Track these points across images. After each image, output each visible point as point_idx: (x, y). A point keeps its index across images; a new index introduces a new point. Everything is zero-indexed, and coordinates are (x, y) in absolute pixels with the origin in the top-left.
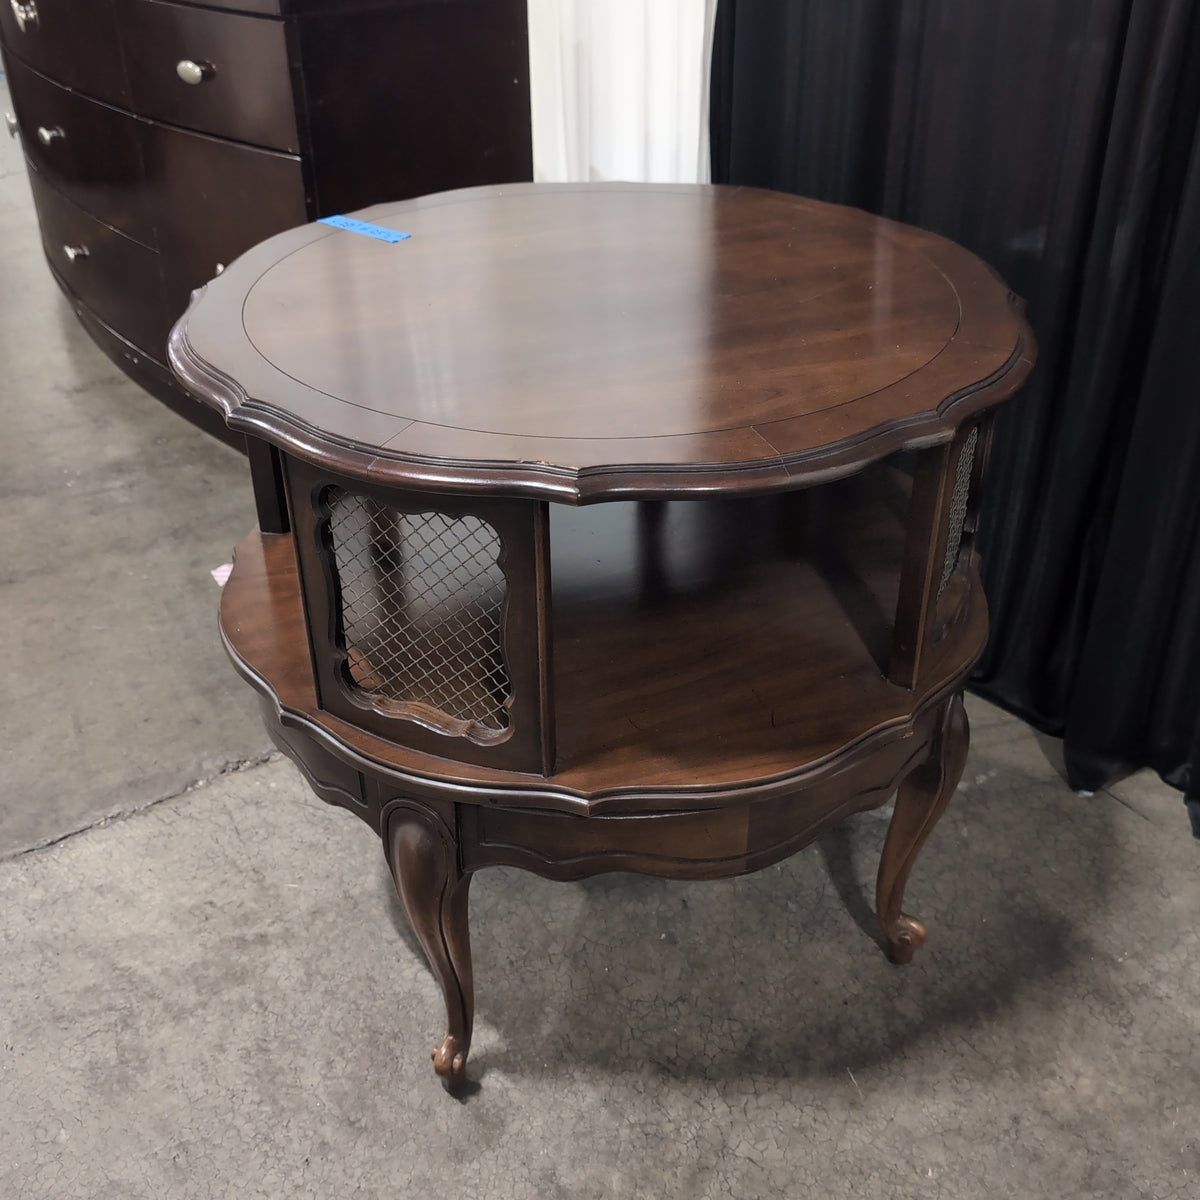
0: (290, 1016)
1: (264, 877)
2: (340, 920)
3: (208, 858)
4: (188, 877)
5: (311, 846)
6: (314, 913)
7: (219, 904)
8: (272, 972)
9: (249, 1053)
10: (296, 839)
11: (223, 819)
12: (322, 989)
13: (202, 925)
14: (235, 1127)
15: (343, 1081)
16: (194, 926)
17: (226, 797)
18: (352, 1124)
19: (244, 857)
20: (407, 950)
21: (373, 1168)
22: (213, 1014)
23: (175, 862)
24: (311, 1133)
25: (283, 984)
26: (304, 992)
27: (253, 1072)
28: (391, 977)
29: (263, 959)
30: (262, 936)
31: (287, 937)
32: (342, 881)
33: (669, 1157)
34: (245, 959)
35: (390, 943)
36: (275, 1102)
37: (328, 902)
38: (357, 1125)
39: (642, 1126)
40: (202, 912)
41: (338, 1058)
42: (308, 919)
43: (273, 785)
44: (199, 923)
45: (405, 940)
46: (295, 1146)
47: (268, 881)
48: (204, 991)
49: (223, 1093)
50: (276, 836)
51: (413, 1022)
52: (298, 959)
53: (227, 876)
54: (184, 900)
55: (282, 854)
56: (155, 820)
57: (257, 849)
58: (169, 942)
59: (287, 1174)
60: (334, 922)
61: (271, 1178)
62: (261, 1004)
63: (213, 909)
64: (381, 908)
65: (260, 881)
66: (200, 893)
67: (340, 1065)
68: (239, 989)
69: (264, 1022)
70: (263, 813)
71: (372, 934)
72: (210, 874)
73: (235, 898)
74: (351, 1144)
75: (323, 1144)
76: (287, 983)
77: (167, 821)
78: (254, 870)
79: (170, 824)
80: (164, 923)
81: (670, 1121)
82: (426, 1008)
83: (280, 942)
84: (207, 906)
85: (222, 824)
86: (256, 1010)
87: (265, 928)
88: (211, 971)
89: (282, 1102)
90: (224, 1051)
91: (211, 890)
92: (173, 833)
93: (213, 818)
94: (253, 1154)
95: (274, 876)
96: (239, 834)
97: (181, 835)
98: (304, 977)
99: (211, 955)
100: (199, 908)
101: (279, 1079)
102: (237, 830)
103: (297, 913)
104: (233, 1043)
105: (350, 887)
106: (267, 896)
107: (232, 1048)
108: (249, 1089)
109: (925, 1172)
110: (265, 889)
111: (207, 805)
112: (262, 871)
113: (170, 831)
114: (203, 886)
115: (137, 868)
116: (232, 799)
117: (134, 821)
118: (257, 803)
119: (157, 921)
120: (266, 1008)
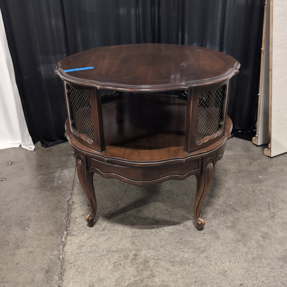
0: (165, 255)
1: (113, 250)
4: (101, 266)
5: (108, 239)
6: (133, 244)
7: (117, 261)
8: (148, 256)
9: (173, 265)
10: (103, 241)
11: (82, 254)
12: (160, 248)
13: (122, 266)
14: (194, 271)
15: (189, 250)
16: (122, 267)
17: (73, 252)
18: (202, 251)
19: (102, 253)
21: (216, 251)
22: (156, 269)
23: (92, 267)
24: (202, 259)
25: (154, 254)
26: (159, 251)
27: (179, 265)
28: (163, 236)
29: (143, 256)
30: (134, 255)
32: (125, 237)
33: (229, 211)
34: (140, 260)
35: (152, 233)
36: (190, 263)
37: (131, 241)
38: (203, 251)
39: (221, 212)
40: (117, 265)
41: (183, 250)
42: (134, 245)
43: (76, 242)
46: (204, 262)
47: (115, 250)
48: (147, 270)
49: (183, 272)
50: (99, 245)
51: (179, 235)
52: (147, 250)
53: (106, 257)
54: (109, 268)
55: (106, 245)
56: (70, 269)
57: (101, 250)
58: (124, 274)
59: (212, 265)
60: (139, 241)
61: (212, 268)
63: (118, 263)
65: (113, 251)
66: (109, 264)
67: (185, 250)
68: (150, 262)
69: (164, 260)
70: (87, 246)
71: (147, 236)
72: (103, 261)
73: (116, 257)
74: (208, 253)
75: (206, 257)
77: (72, 266)
78: (108, 252)
80: (115, 273)
81: (221, 209)
82: (175, 232)
84: (115, 264)
85: (84, 255)
86: (159, 261)
87: (132, 254)
88: (141, 267)
89: (191, 262)
90: (169, 269)
91: (110, 262)
92: (79, 266)
93: (80, 256)
94: (204, 270)
95: (114, 248)
96: (91, 252)
97: (81, 264)
98: (154, 250)
99: (135, 266)
100: (115, 265)
101: (184, 261)
102: (89, 252)
103: (131, 247)
104: (168, 267)
105: (128, 236)
106: (120, 251)
107: (170, 267)
108: (184, 267)
109: (243, 187)
110: (117, 251)
111: (73, 257)
112: (110, 250)
113: (78, 266)
114: (107, 263)
115: (88, 276)
116: (75, 251)
117: (66, 274)
118: (82, 246)
119: (114, 275)
120: (160, 259)
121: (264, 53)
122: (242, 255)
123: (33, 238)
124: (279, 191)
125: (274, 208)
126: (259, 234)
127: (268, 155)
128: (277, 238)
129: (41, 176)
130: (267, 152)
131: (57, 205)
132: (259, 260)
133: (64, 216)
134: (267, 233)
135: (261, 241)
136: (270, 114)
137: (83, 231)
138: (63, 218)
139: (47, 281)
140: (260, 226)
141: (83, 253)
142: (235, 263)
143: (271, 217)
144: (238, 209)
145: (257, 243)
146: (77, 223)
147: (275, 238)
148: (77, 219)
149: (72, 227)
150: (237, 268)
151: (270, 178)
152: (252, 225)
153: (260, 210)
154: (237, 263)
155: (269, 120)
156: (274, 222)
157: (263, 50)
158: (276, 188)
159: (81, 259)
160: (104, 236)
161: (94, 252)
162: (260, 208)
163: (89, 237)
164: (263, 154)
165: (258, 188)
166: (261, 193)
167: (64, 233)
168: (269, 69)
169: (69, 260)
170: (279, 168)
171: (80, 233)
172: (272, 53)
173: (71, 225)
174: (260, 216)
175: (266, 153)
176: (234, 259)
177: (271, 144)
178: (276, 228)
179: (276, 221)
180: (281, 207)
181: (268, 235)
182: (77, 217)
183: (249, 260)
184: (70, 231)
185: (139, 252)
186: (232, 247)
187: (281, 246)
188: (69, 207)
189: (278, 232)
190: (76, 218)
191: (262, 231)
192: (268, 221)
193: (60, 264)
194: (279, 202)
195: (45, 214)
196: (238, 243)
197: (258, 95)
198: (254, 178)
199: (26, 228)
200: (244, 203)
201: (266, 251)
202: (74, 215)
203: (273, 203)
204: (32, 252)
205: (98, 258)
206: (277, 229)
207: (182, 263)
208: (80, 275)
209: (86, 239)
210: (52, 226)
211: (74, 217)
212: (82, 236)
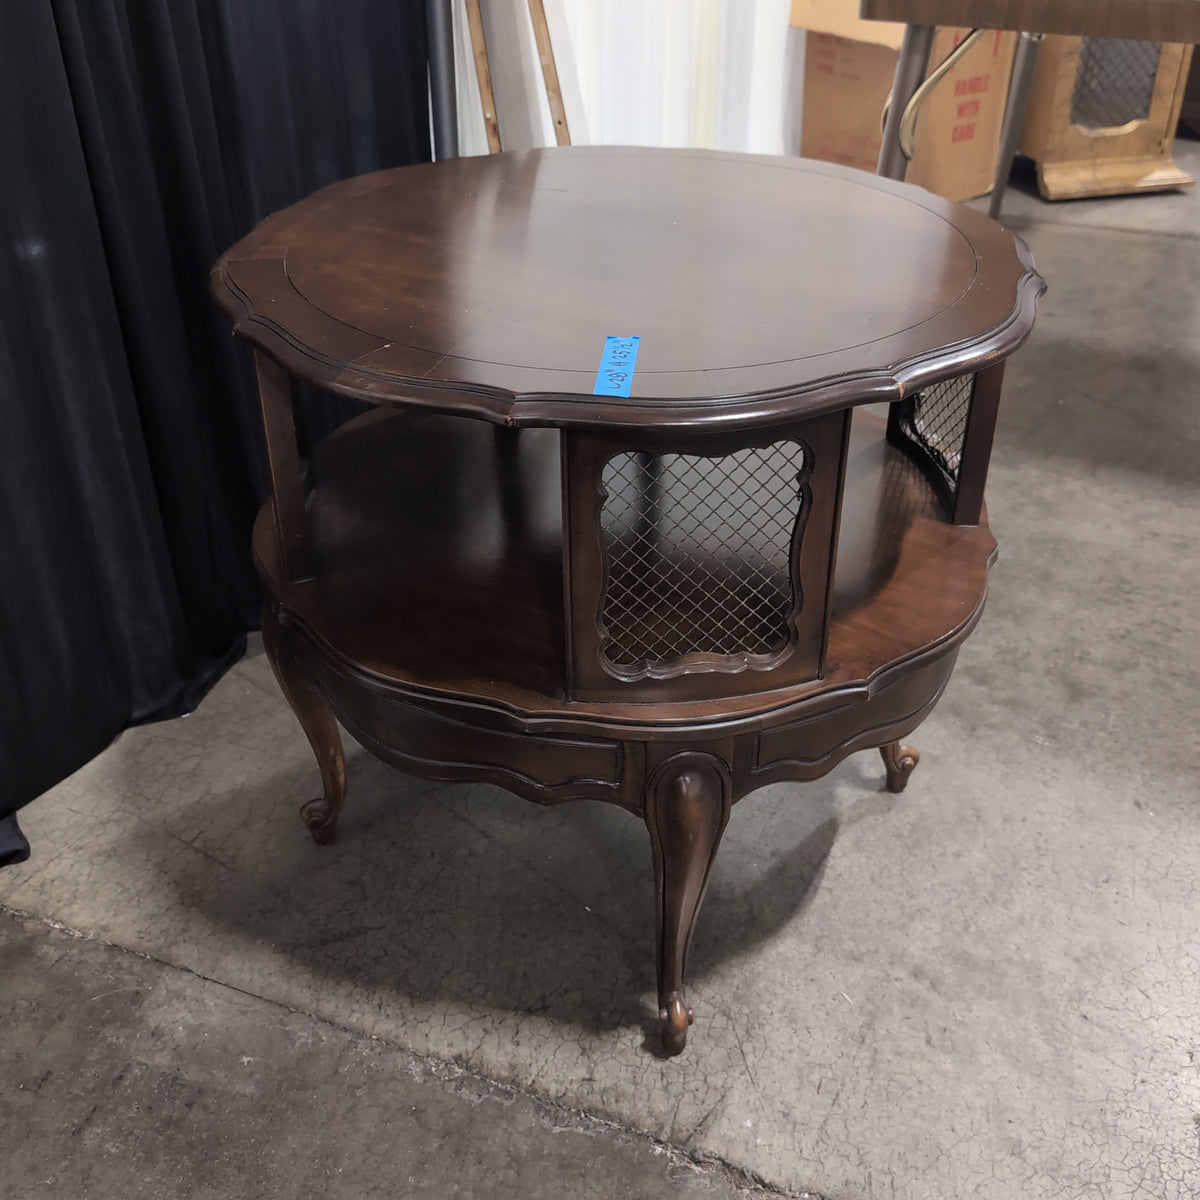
0: (954, 902)
1: (862, 1026)
2: (845, 937)
3: (888, 1093)
4: (925, 1088)
5: (792, 1021)
6: (856, 960)
7: (923, 1035)
8: (936, 942)
9: (1005, 903)
10: (796, 1040)
11: (835, 1127)
12: (913, 901)
13: (954, 1028)
14: (1053, 869)
15: (959, 840)
16: (961, 1032)
17: (805, 1154)
18: (979, 817)
19: (857, 1063)
20: (826, 876)
21: (989, 790)
22: (1008, 948)
23: (923, 1118)
27: (1013, 890)
28: (857, 870)
29: (933, 957)
30: (916, 976)
31: (896, 959)
32: (807, 966)
34: (947, 970)
35: (830, 890)
36: (1014, 863)
37: (837, 957)
38: (976, 814)
40: (944, 1040)
41: (949, 853)
42: (867, 959)
43: (749, 1124)
44: (955, 1032)
45: (819, 883)
46: (1024, 832)
47: (862, 1020)
48: (999, 971)
49: (1043, 894)
50: (810, 1059)
52: (908, 935)
53: (890, 1057)
54: (948, 1067)
55: (824, 1036)
56: (900, 1192)
57: (840, 1061)
58: (994, 1036)
59: (1042, 824)
60: (851, 939)
61: (1054, 829)
62: (966, 928)
63: (933, 1035)
64: (806, 919)
65: (869, 1026)
66: (929, 1062)
67: (952, 849)
68: (971, 950)
70: (791, 1098)
71: (835, 907)
72: (903, 1074)
73: (904, 1029)
74: (989, 809)
75: (1005, 821)
76: (933, 926)
77: (887, 1179)
78: (863, 1041)
80: (984, 1059)
83: (906, 960)
84: (934, 1041)
85: (840, 1122)
86: (974, 926)
87: (906, 981)
88: (981, 981)
89: (1010, 859)
90: (1021, 918)
91: (917, 1056)
92: (895, 1156)
93: (843, 1138)
95: (852, 1020)
96: (837, 1095)
97: (890, 1147)
98: (917, 918)
99: (969, 995)
100: (943, 1047)
101: (999, 872)
102: (834, 1101)
103: (871, 972)
104: (1011, 918)
105: (807, 956)
106: (876, 1007)
107: (1014, 915)
108: (1024, 882)
110: (872, 1015)
111: (831, 1162)
112: (857, 1034)
113: (896, 1161)
114: (920, 1066)
115: (963, 1145)
116: (803, 1144)
118: (786, 1115)
119: (989, 1066)
120: (966, 921)
122: (1029, 750)
129: (99, 1129)
131: (435, 1128)
132: (1062, 733)
133: (545, 1122)
135: (991, 692)
137: (695, 1084)
138: (557, 1129)
141: (830, 1121)
142: (1053, 777)
145: (995, 703)
146: (628, 1088)
148: (597, 1076)
149: (644, 1114)
154: (1058, 776)
159: (861, 1139)
160: (768, 1028)
161: (842, 1085)
163: (742, 1074)
167: (663, 1155)
169: (847, 1183)
171: (700, 1095)
173: (626, 1111)
176: (1038, 772)
182: (582, 1073)
183: (1054, 747)
184: (667, 1129)
186: (989, 752)
187: (1030, 673)
188: (490, 1085)
190: (590, 1080)
196: (978, 734)
201: (1035, 705)
202: (559, 1082)
205: (883, 1083)
207: (1007, 879)
208: (944, 1168)
209: (747, 1088)
210: (580, 1187)
211: (575, 1087)
212: (723, 1096)
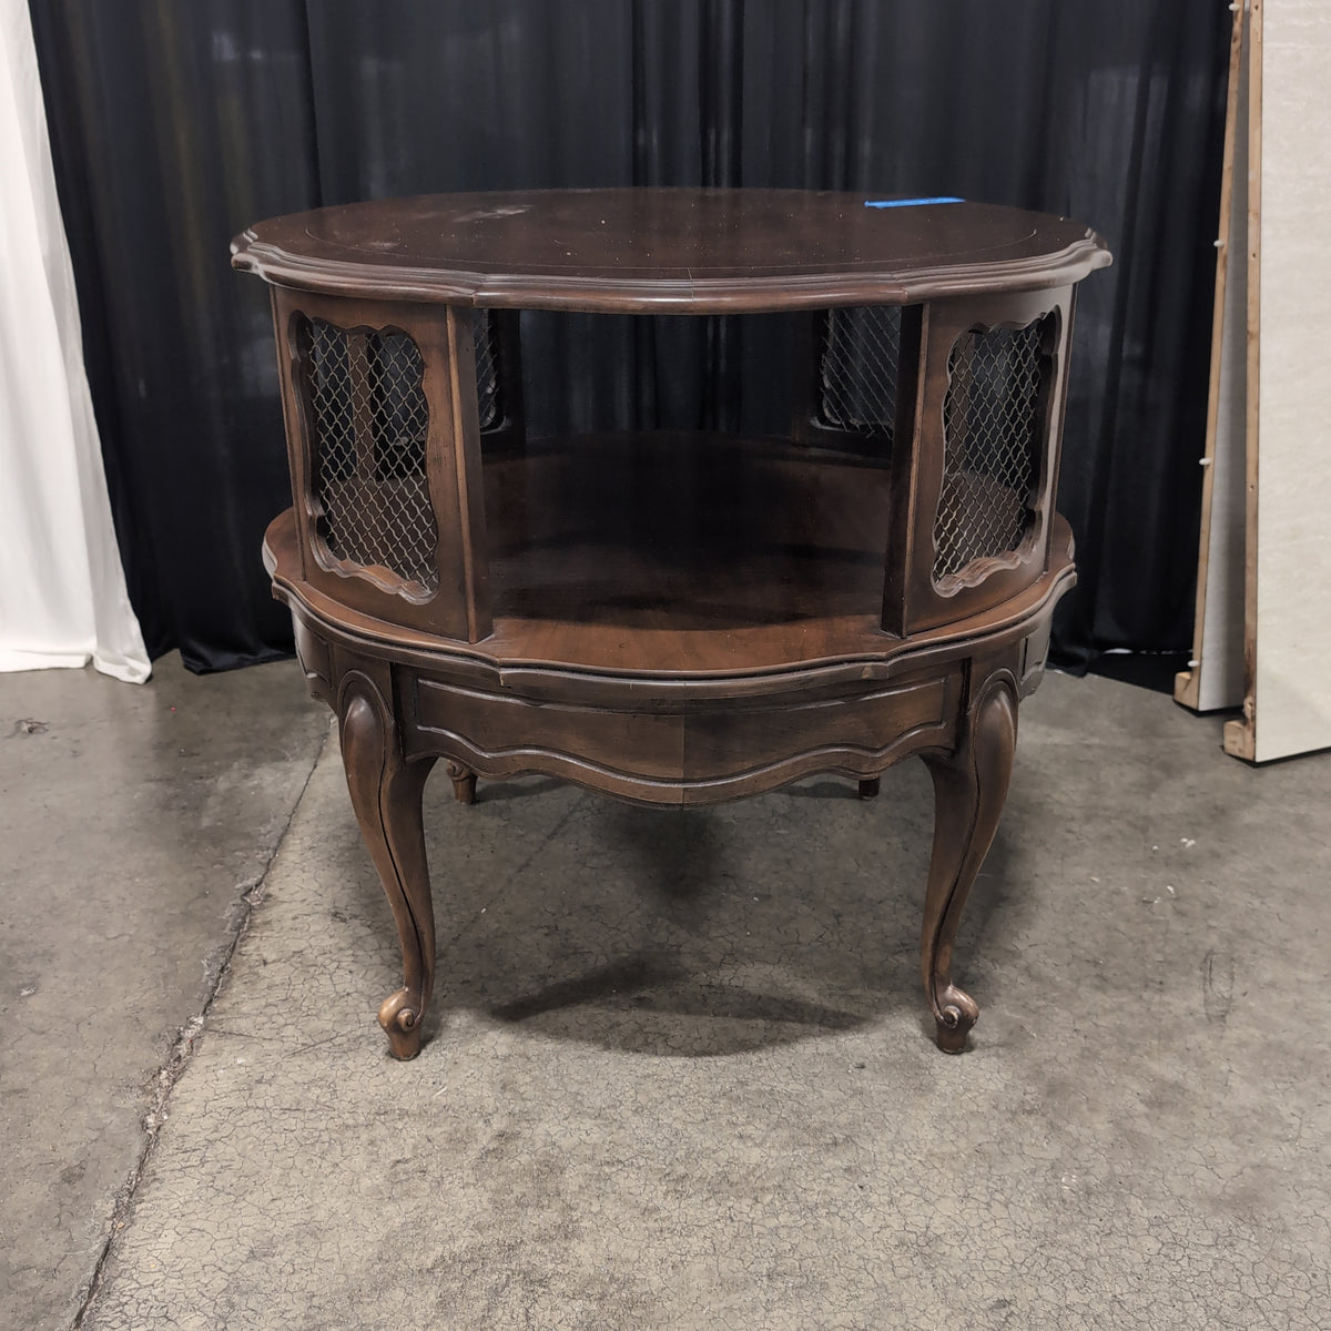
0: (649, 1147)
1: (402, 1110)
2: (536, 1073)
3: (311, 1145)
4: (329, 1170)
6: (504, 1087)
7: (409, 1156)
8: (566, 1143)
9: (676, 1191)
11: (253, 1116)
12: (630, 1113)
13: (430, 1178)
14: (777, 1228)
15: (773, 1134)
16: (425, 1185)
17: (212, 1103)
18: (835, 1144)
19: (347, 1115)
21: (902, 1146)
22: (591, 1204)
23: (286, 1174)
24: (826, 1175)
25: (595, 1137)
26: (621, 1127)
27: (706, 1195)
29: (539, 1145)
30: (500, 1136)
31: (523, 1117)
34: (524, 1158)
36: (764, 1189)
37: (498, 1074)
38: (840, 1141)
40: (406, 1173)
41: (740, 1129)
42: (508, 1095)
43: (239, 1061)
44: (423, 1180)
46: (835, 1190)
47: (411, 1108)
48: (545, 1203)
49: (719, 1225)
50: (340, 1082)
52: (566, 1119)
53: (364, 1137)
54: (366, 1183)
55: (376, 1086)
56: (178, 1174)
57: (344, 1103)
58: (430, 1213)
59: (869, 1206)
60: (535, 1079)
61: (867, 1219)
62: (608, 1163)
63: (411, 1163)
64: (548, 1042)
65: (404, 1114)
66: (369, 1167)
67: (750, 1130)
68: (569, 1173)
69: (639, 1168)
70: (281, 1080)
72: (343, 1150)
73: (411, 1141)
74: (861, 1151)
75: (847, 1170)
77: (194, 1162)
78: (379, 1114)
79: (203, 1162)
80: (389, 1209)
84: (401, 1166)
85: (261, 1118)
86: (614, 1169)
87: (489, 1130)
88: (518, 1190)
89: (768, 1184)
90: (657, 1209)
91: (374, 1157)
92: (225, 1164)
93: (240, 1123)
94: (825, 1223)
95: (408, 1102)
96: (298, 1110)
97: (237, 1158)
98: (599, 1121)
99: (490, 1183)
100: (396, 1174)
101: (734, 1178)
102: (289, 1109)
103: (491, 1100)
104: (651, 1200)
105: (492, 1053)
106: (436, 1115)
107: (658, 1202)
108: (730, 1204)
109: (1094, 881)
110: (422, 1114)
111: (208, 1122)
112: (389, 1108)
113: (219, 1165)
114: (359, 1161)
115: (256, 1211)
116: (224, 1099)
117: (152, 1194)
118: (259, 1082)
119: (380, 1215)
120: (619, 1161)
121: (1230, 263)
122: (1033, 1172)
123: (43, 1033)
124: (1270, 907)
125: (1232, 979)
126: (1136, 1087)
127: (1238, 754)
128: (1224, 1113)
129: (152, 786)
130: (1238, 738)
131: (190, 908)
132: (1111, 1201)
133: (211, 954)
134: (1177, 1087)
135: (1139, 1116)
136: (1249, 548)
137: (281, 1021)
138: (204, 962)
139: (59, 1216)
140: (1148, 1053)
141: (259, 1112)
142: (988, 1204)
143: (1209, 1019)
144: (1048, 971)
145: (1116, 1123)
146: (263, 984)
147: (1216, 1110)
148: (270, 966)
149: (234, 1001)
150: (998, 1232)
151: (1234, 852)
152: (1105, 1046)
153: (1161, 983)
154: (997, 1208)
155: (1249, 578)
156: (1221, 1038)
157: (1222, 247)
158: (1260, 896)
159: (242, 1136)
160: (372, 1048)
161: (311, 1111)
162: (1163, 974)
163: (303, 1044)
164: (1220, 750)
165: (1170, 888)
166: (1180, 913)
167: (192, 1023)
168: (1248, 332)
169: (183, 1136)
170: (1291, 811)
171: (268, 1025)
172: (1257, 255)
173: (234, 990)
174: (1153, 1009)
175: (1234, 742)
176: (988, 1188)
177: (1255, 698)
178: (1224, 1067)
179: (1233, 1034)
180: (1267, 976)
181: (1183, 1094)
182: (271, 957)
183: (1064, 1196)
184: (221, 1017)
185: (524, 1124)
186: (990, 1134)
187: (1235, 1148)
188: (244, 918)
189: (1235, 1082)
190: (265, 963)
191: (1152, 1076)
192: (1193, 1032)
193: (137, 1149)
194: (1263, 956)
195: (127, 938)
196: (1023, 1118)
197: (1202, 466)
198: (1155, 848)
199: (25, 993)
200: (1084, 949)
201: (1154, 1164)
202: (258, 949)
203: (1232, 959)
204: (20, 1091)
205: (325, 1137)
206: (1230, 1071)
207: (725, 1186)
208: (219, 1201)
209: (286, 1051)
210: (144, 988)
211: (255, 957)
212: (271, 1039)
